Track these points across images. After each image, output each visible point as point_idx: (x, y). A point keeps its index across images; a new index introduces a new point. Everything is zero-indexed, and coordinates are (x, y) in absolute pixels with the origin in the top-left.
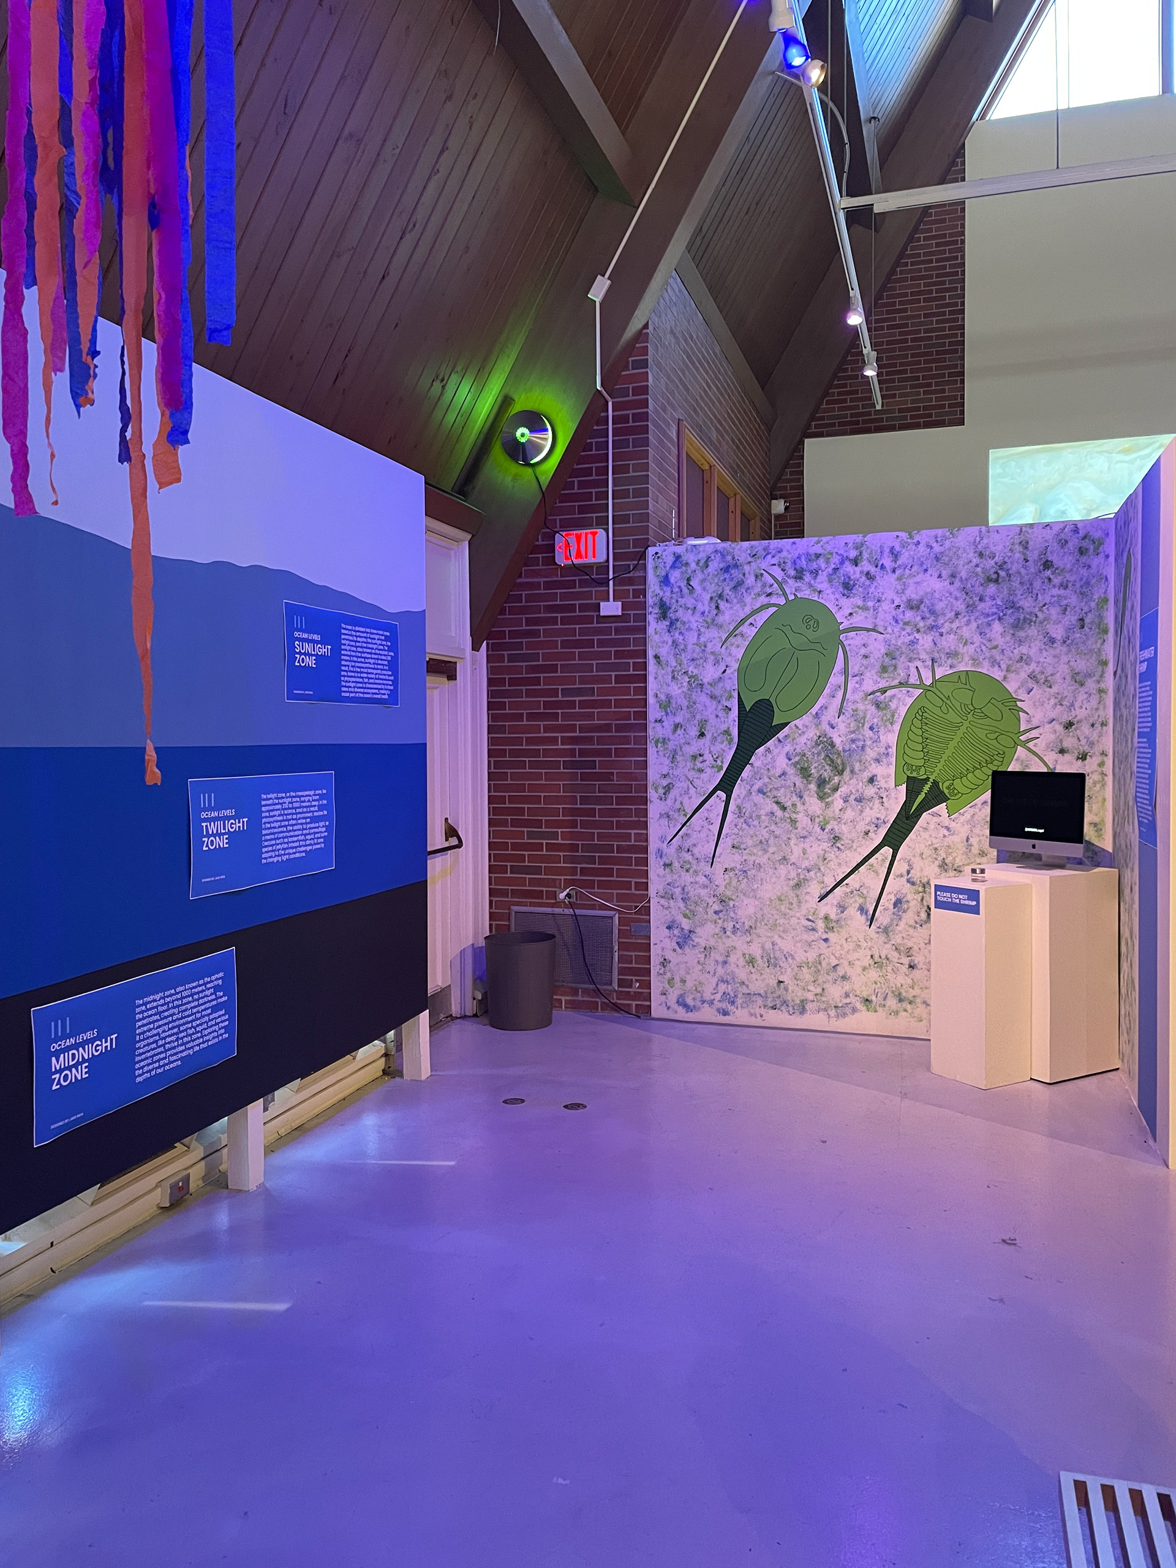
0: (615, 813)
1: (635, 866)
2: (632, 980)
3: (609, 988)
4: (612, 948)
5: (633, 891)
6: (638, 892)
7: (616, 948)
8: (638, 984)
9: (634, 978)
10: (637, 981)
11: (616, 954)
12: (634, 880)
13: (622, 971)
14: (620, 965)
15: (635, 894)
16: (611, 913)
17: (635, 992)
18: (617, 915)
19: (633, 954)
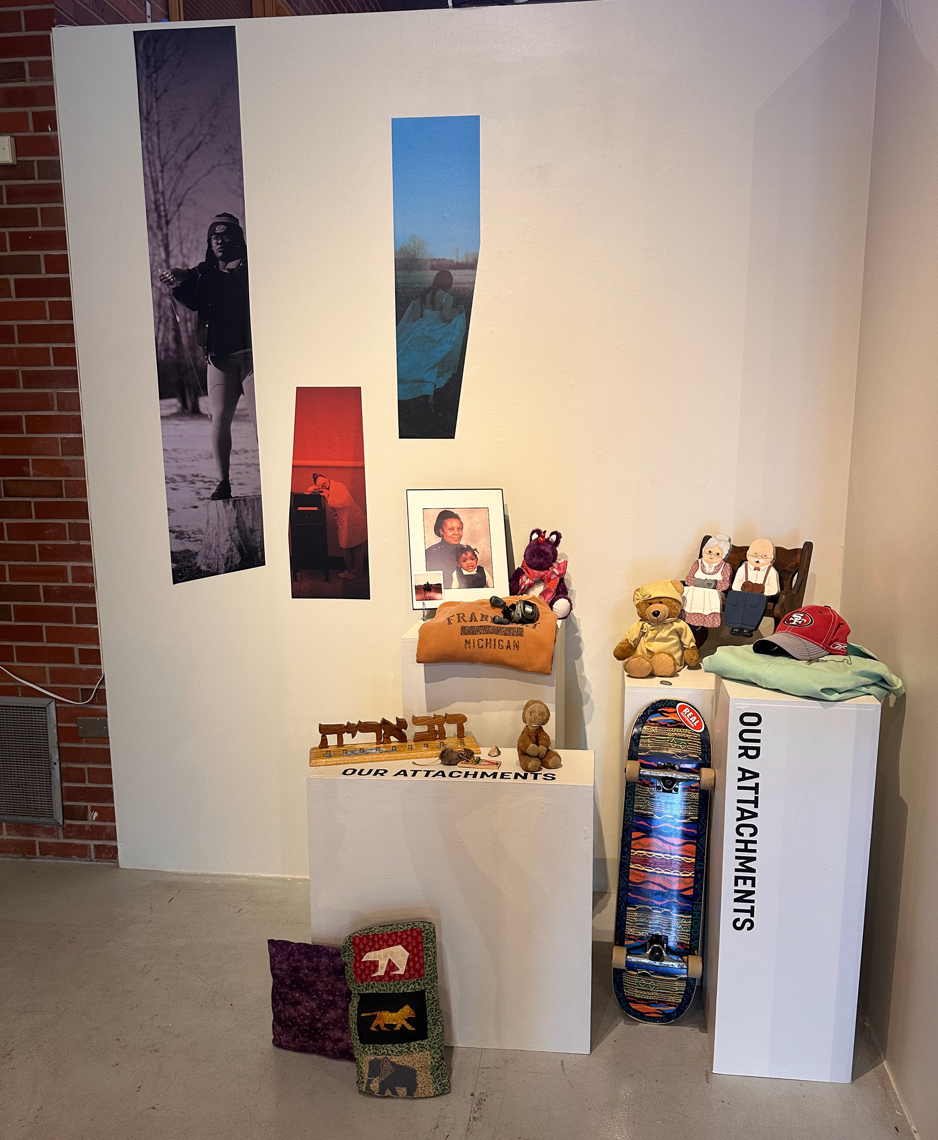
0: (36, 532)
1: (78, 622)
2: (86, 807)
3: (51, 821)
4: (49, 758)
5: (77, 665)
6: (84, 667)
7: (56, 757)
8: (96, 814)
9: (89, 805)
10: (94, 809)
11: (57, 767)
12: (77, 647)
13: (67, 794)
14: (66, 784)
15: (80, 669)
16: (45, 701)
17: (91, 826)
18: (53, 704)
19: (85, 766)
